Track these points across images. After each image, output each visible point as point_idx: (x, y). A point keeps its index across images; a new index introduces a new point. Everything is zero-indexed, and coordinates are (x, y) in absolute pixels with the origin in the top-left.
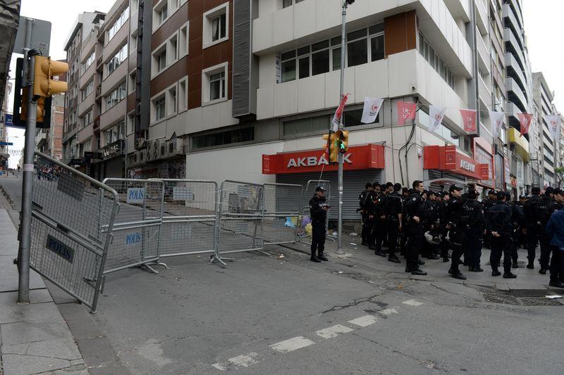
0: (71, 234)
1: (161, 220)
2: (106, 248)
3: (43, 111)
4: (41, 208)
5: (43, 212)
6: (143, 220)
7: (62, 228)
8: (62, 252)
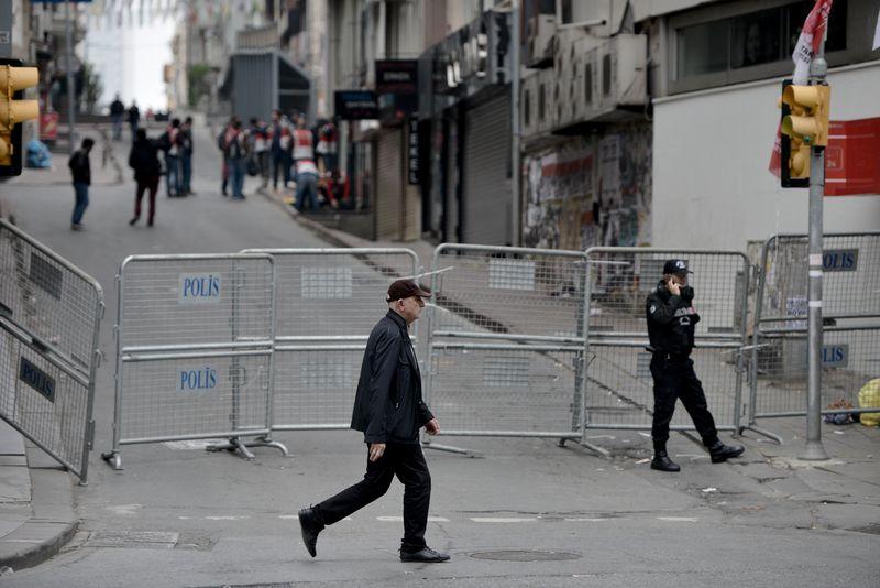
0: (51, 356)
1: (271, 343)
2: (93, 373)
3: (9, 146)
4: (11, 312)
5: (12, 318)
6: (233, 340)
7: (39, 346)
8: (41, 384)
